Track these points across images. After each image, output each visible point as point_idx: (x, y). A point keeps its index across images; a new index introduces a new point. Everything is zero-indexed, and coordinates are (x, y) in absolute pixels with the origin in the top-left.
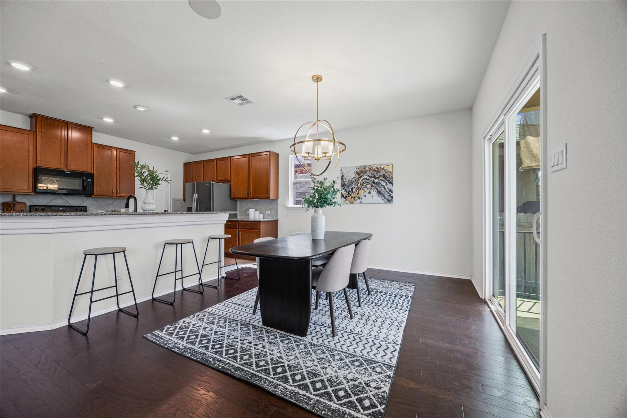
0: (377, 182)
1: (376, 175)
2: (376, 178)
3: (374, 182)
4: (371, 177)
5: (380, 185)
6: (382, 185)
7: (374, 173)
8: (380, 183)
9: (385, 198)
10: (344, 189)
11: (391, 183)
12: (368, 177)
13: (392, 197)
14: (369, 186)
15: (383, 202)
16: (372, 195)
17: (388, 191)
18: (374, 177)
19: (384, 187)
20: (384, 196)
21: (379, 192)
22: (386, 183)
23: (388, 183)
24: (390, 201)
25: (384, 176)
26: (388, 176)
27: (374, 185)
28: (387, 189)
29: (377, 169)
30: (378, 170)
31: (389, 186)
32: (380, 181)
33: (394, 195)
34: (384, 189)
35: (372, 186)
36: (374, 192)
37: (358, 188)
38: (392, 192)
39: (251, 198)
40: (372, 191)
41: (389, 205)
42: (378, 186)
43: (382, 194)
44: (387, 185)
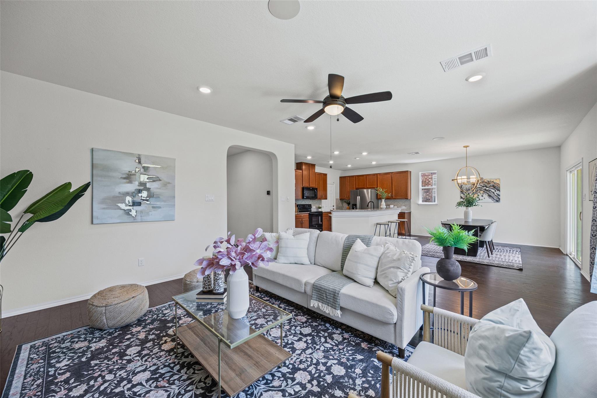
0: (488, 190)
1: (487, 185)
2: (487, 187)
3: (486, 190)
4: (483, 187)
5: (490, 192)
6: (492, 192)
7: (486, 184)
8: (490, 190)
9: (494, 199)
10: (462, 193)
11: (499, 190)
12: (481, 187)
13: (499, 199)
14: (481, 192)
15: (493, 201)
16: (484, 197)
17: (497, 195)
18: (486, 186)
19: (494, 193)
20: (493, 198)
21: (490, 196)
22: (495, 190)
23: (496, 190)
24: (498, 201)
25: (493, 186)
26: (497, 186)
27: (485, 191)
28: (495, 194)
29: (488, 181)
30: (489, 183)
31: (497, 192)
32: (490, 189)
33: (500, 197)
34: (493, 194)
35: (484, 192)
36: (486, 196)
37: (473, 193)
38: (499, 196)
39: (393, 199)
40: (484, 195)
41: (497, 203)
42: (489, 192)
43: (492, 197)
44: (495, 192)
